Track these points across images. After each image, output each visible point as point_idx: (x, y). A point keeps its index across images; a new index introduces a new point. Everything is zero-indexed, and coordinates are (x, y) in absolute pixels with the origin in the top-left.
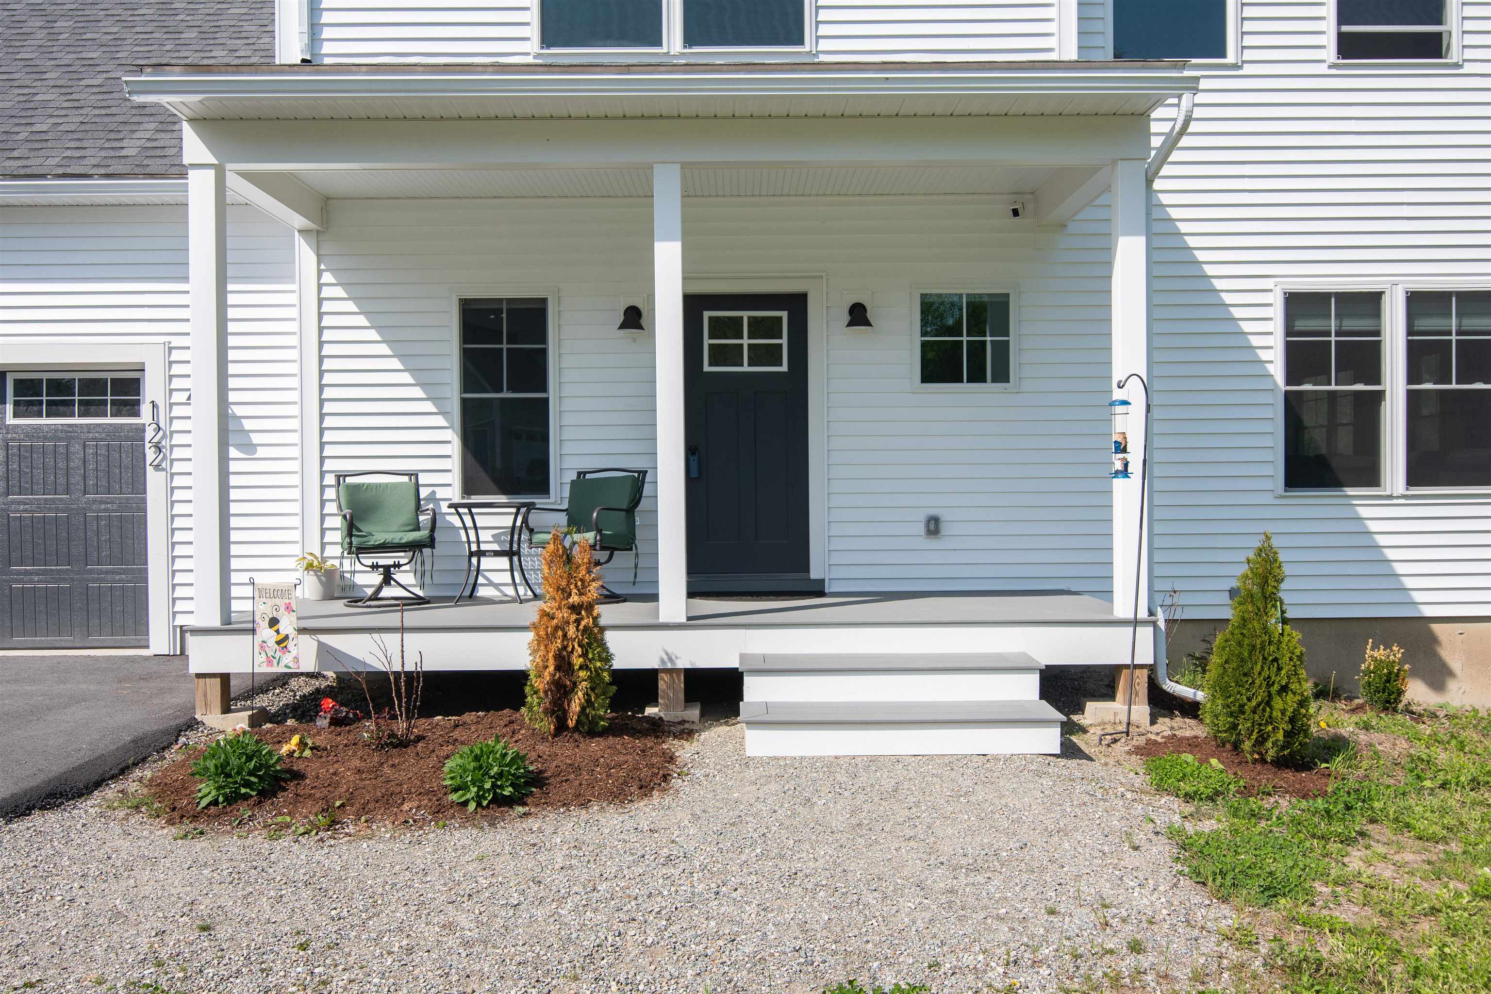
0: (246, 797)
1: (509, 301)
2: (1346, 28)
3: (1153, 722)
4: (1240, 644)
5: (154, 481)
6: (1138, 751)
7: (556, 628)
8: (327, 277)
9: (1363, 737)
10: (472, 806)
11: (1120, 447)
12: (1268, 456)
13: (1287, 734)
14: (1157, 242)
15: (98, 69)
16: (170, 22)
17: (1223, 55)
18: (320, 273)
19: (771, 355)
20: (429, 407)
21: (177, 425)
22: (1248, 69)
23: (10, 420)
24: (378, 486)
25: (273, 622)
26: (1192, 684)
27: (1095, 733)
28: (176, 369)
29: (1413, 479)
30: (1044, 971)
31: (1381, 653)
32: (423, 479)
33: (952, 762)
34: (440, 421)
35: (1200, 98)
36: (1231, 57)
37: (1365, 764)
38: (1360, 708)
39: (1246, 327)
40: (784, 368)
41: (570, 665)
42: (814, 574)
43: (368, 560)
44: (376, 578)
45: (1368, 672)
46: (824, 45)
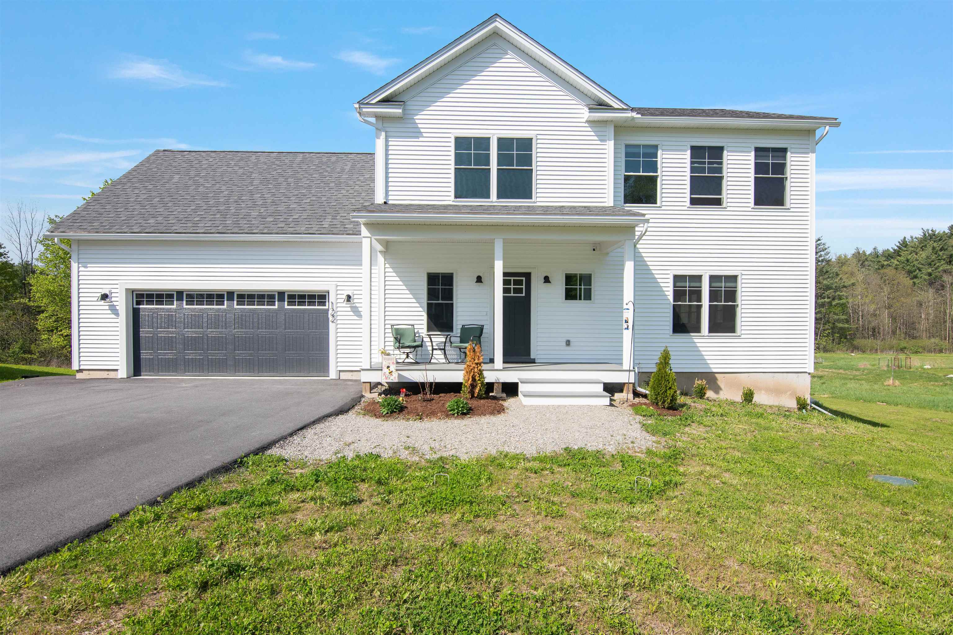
0: (395, 412)
1: (442, 273)
2: (692, 196)
3: (634, 399)
4: (658, 376)
5: (332, 326)
6: (630, 405)
7: (472, 369)
8: (387, 265)
9: (693, 404)
10: (456, 415)
11: (626, 322)
12: (667, 323)
13: (671, 400)
14: (637, 263)
15: (307, 196)
16: (324, 180)
17: (656, 203)
18: (385, 264)
19: (519, 291)
20: (417, 305)
21: (339, 309)
22: (663, 208)
23: (286, 307)
24: (403, 329)
25: (388, 367)
26: (645, 389)
27: (618, 401)
28: (339, 292)
29: (710, 331)
30: (612, 446)
31: (700, 382)
32: (416, 327)
33: (580, 407)
34: (421, 309)
35: (650, 225)
36: (658, 204)
37: (692, 410)
38: (694, 398)
39: (662, 285)
40: (524, 295)
41: (475, 379)
42: (532, 357)
43: (403, 350)
44: (405, 356)
45: (696, 388)
46: (538, 199)
